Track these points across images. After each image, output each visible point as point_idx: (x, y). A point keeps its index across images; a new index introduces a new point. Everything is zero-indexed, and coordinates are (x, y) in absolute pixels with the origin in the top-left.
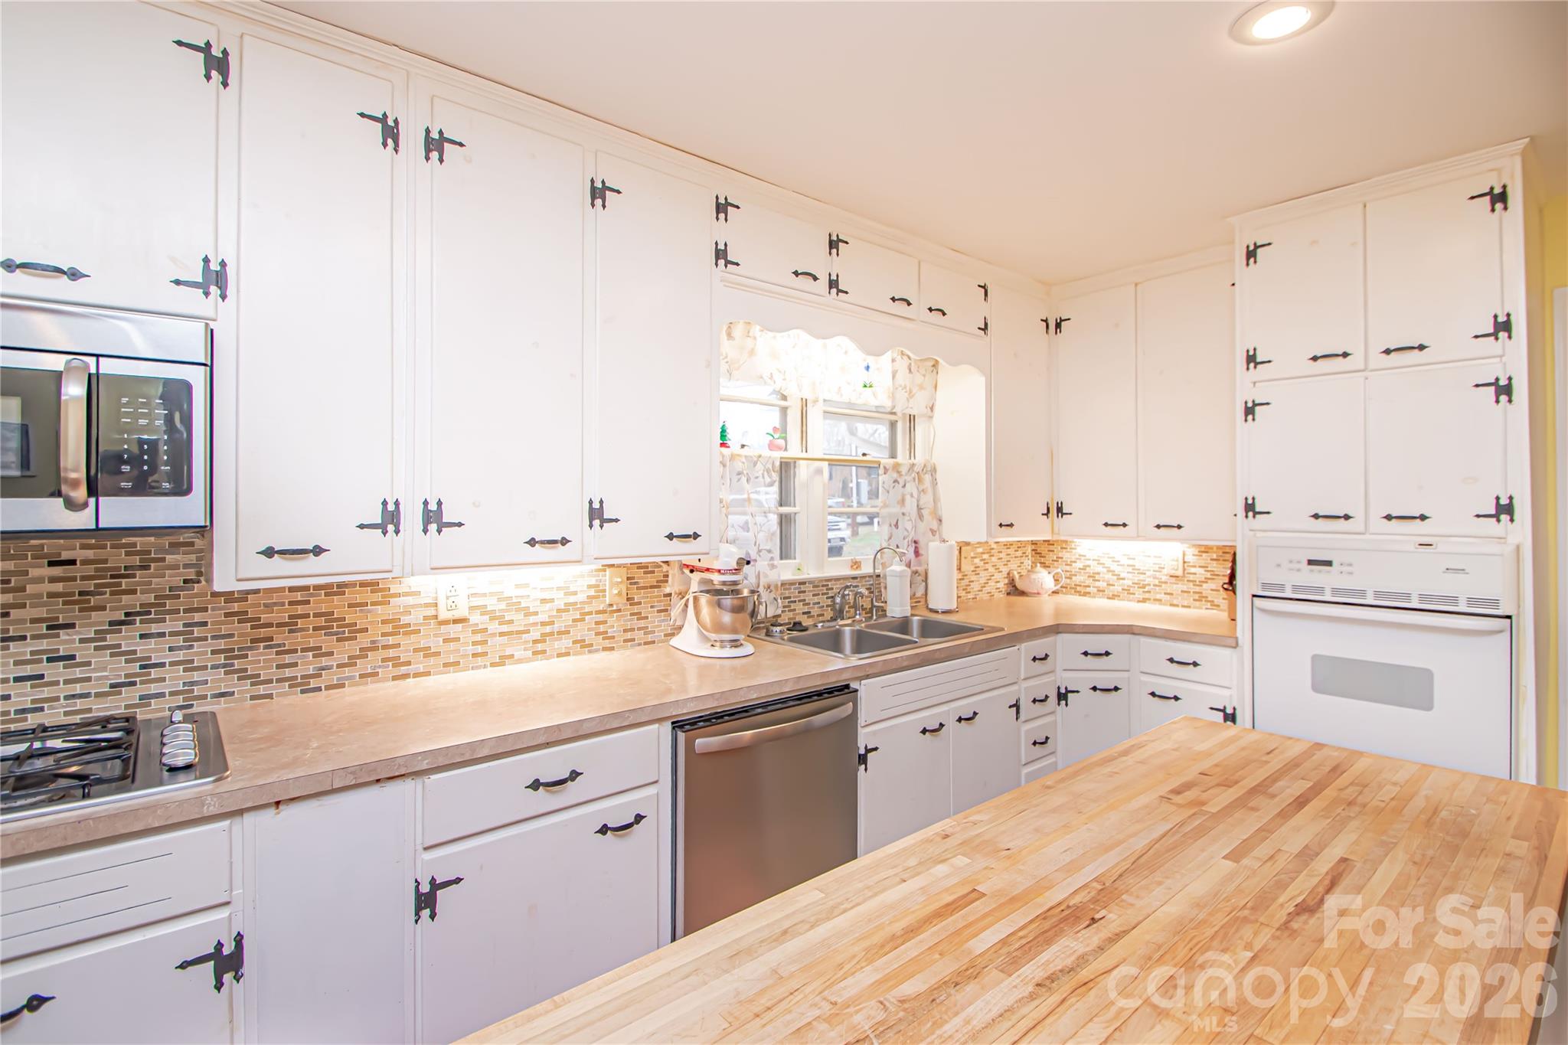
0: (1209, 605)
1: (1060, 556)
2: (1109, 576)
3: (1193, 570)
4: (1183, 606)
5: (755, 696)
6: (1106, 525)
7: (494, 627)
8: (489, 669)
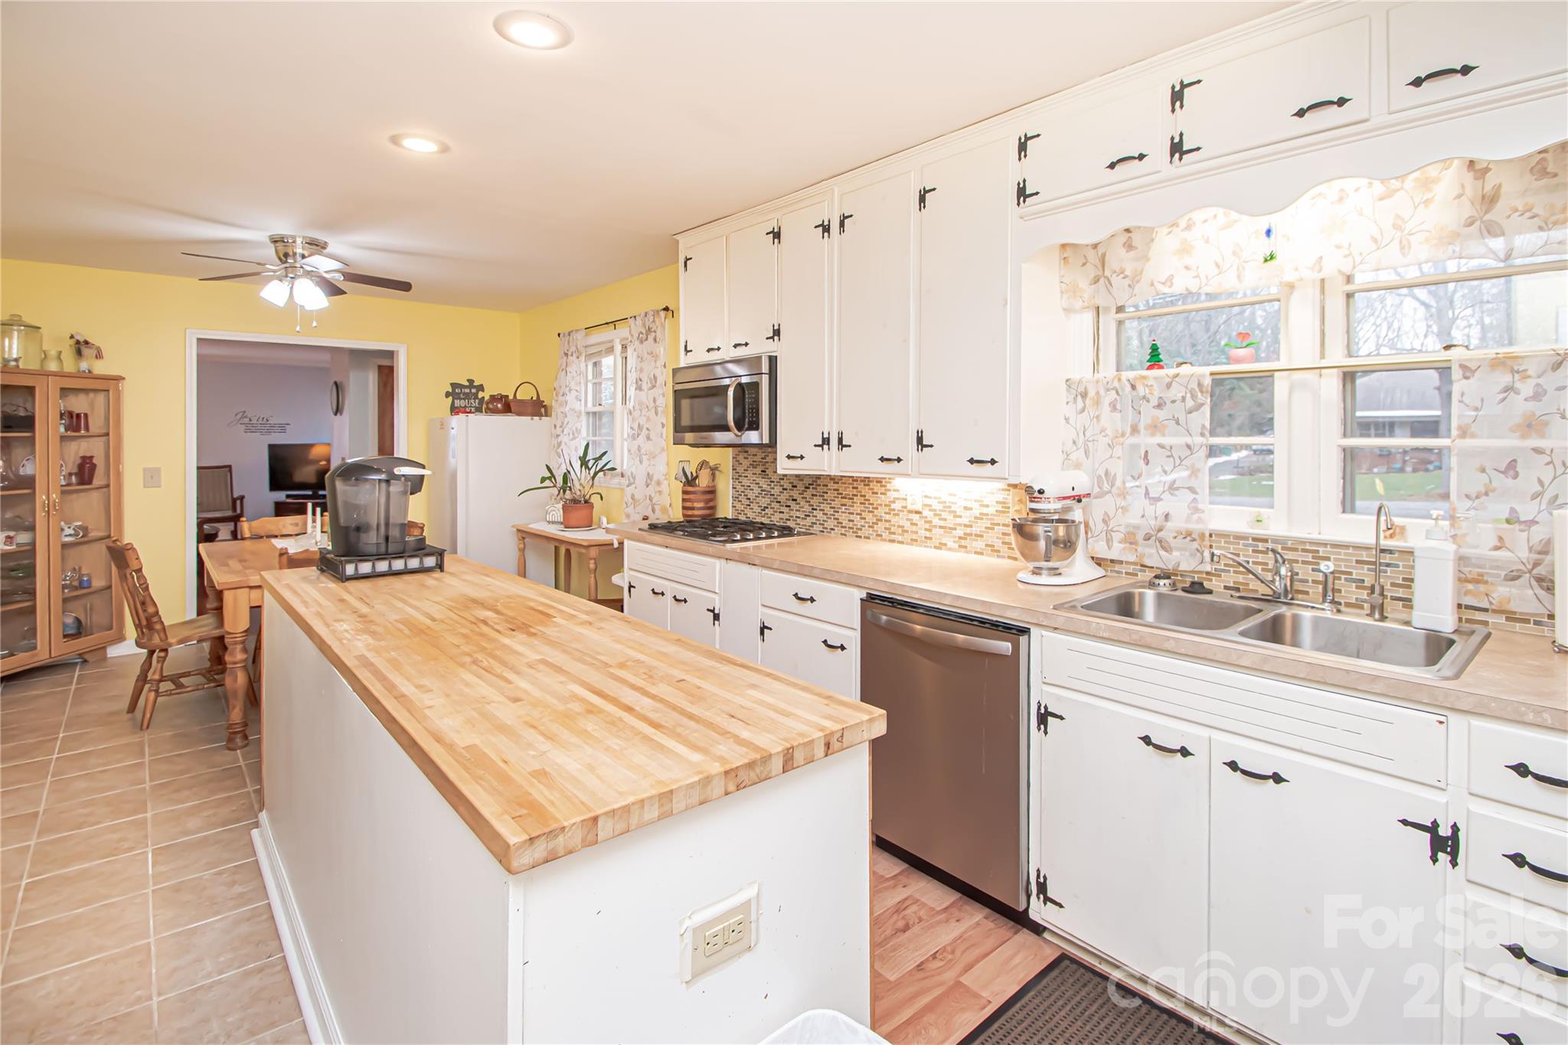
5: (917, 596)
7: (936, 521)
8: (933, 550)
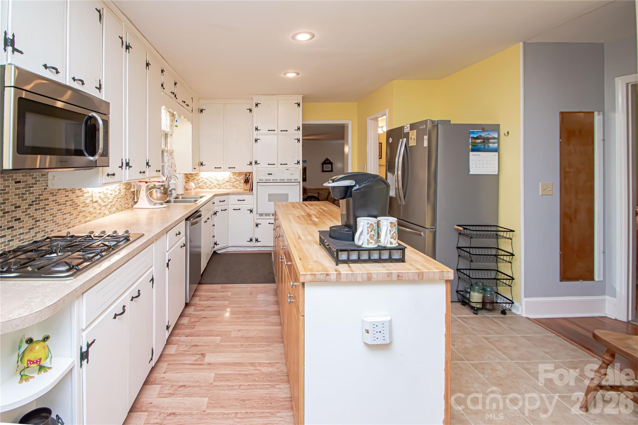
0: (235, 188)
1: (195, 178)
2: (210, 183)
3: (232, 179)
4: (229, 189)
6: (215, 168)
8: (102, 218)
